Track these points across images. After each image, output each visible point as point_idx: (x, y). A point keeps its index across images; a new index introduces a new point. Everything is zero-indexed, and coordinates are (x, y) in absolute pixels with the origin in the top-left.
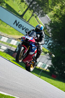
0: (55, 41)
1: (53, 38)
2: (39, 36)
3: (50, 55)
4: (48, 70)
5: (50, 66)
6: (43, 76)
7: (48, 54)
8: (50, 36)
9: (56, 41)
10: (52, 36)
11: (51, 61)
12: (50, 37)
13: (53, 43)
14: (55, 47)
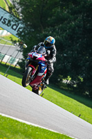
0: (27, 25)
1: (25, 21)
2: (49, 52)
3: (21, 45)
4: (18, 67)
5: (21, 61)
6: (12, 75)
7: (18, 43)
8: (21, 18)
9: (29, 25)
10: (23, 18)
11: (22, 53)
12: (20, 20)
13: (24, 28)
14: (28, 34)
